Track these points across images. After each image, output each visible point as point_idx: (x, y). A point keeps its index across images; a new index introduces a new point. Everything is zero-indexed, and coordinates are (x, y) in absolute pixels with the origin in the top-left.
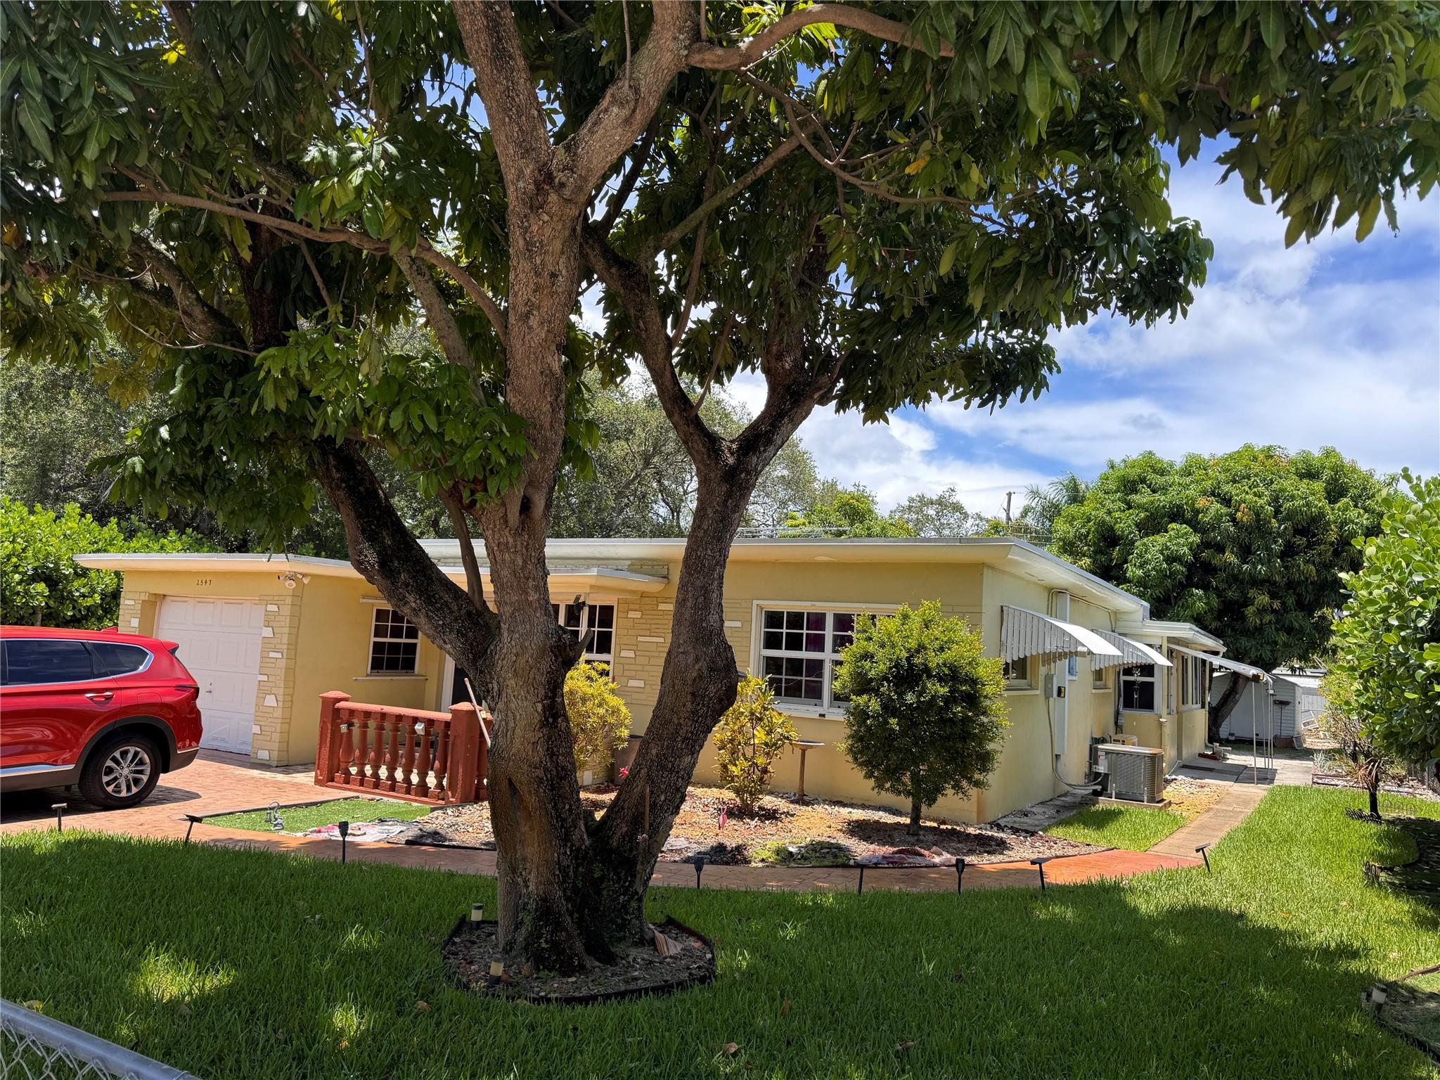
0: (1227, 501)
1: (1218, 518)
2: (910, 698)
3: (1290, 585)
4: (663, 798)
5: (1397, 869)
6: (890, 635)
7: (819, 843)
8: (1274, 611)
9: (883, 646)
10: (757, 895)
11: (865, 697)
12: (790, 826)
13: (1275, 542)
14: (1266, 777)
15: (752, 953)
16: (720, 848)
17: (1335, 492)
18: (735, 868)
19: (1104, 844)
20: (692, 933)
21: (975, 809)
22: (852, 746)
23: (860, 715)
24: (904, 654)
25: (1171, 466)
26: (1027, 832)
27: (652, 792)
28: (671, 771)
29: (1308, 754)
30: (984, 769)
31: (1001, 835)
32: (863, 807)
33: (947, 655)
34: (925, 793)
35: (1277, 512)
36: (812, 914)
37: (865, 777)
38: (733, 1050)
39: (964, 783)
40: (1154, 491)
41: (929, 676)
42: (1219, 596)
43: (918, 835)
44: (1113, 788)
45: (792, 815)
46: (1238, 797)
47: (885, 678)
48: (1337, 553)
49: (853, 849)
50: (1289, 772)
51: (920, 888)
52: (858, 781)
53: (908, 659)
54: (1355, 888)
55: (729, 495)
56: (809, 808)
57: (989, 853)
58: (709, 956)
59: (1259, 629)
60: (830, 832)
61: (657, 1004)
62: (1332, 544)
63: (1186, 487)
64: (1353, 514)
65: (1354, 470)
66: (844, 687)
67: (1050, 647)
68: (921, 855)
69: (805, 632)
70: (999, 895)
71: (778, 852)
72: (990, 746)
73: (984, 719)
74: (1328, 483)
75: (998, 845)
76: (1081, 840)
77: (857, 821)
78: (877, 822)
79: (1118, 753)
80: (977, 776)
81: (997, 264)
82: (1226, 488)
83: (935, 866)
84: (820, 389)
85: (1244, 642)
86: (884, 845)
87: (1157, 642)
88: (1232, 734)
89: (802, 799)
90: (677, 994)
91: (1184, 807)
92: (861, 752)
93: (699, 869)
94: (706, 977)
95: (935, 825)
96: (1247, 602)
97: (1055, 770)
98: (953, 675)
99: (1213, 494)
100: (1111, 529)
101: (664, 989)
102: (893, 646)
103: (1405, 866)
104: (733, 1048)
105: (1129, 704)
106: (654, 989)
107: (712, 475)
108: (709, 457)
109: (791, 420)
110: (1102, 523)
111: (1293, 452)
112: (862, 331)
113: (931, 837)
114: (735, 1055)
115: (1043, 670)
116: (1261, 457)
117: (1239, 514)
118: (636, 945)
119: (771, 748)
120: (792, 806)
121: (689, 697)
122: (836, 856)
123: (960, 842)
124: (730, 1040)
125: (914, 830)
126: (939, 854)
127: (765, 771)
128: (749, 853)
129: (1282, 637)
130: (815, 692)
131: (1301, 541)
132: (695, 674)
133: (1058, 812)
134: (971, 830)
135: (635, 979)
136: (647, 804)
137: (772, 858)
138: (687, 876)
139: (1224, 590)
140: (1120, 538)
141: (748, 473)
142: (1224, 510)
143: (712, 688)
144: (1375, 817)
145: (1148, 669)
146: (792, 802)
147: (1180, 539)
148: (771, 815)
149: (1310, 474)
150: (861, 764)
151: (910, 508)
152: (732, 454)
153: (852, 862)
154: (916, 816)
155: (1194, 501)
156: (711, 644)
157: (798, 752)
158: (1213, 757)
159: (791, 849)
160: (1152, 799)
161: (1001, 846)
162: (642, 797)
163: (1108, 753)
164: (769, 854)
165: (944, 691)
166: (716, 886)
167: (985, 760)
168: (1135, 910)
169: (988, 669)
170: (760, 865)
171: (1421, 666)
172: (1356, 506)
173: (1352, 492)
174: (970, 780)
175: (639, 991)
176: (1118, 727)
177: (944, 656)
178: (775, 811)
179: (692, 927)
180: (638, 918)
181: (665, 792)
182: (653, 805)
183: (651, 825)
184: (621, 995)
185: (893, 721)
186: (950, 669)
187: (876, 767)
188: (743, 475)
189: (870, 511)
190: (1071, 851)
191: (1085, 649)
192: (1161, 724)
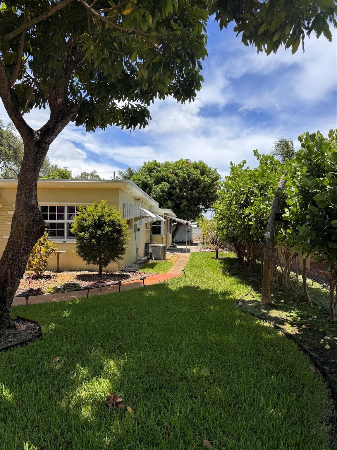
0: (176, 175)
1: (174, 180)
2: (99, 232)
3: (192, 199)
4: (15, 273)
5: (227, 270)
6: (91, 212)
7: (68, 284)
8: (188, 206)
9: (89, 215)
10: (51, 304)
11: (83, 233)
12: (56, 280)
13: (188, 187)
14: (188, 251)
15: (55, 324)
16: (31, 290)
17: (203, 173)
18: (39, 296)
19: (155, 273)
20: (29, 321)
21: (117, 266)
22: (78, 250)
23: (81, 239)
24: (97, 218)
25: (162, 165)
26: (133, 272)
27: (11, 271)
28: (19, 262)
29: (196, 244)
30: (122, 254)
31: (126, 273)
32: (80, 270)
33: (111, 218)
34: (104, 263)
35: (189, 178)
36: (72, 307)
37: (83, 260)
38: (58, 360)
39: (116, 259)
40: (157, 172)
41: (106, 225)
42: (174, 202)
43: (101, 277)
44: (153, 257)
45: (56, 276)
46: (183, 256)
47: (90, 225)
48: (203, 190)
49: (81, 284)
50: (193, 249)
51: (107, 293)
52: (81, 262)
53: (98, 219)
54: (221, 277)
55: (38, 152)
56: (62, 273)
57: (124, 279)
58: (38, 328)
59: (184, 211)
60: (71, 280)
61: (22, 349)
62: (202, 187)
63: (166, 171)
64: (207, 179)
65: (207, 167)
66: (75, 230)
67: (138, 215)
68: (104, 283)
69: (57, 213)
70: (132, 291)
71: (54, 288)
72: (124, 246)
73: (122, 238)
74: (201, 171)
75: (126, 276)
76: (149, 272)
77: (80, 275)
78: (86, 275)
79: (155, 246)
80: (120, 256)
81: (154, 61)
82: (177, 171)
83: (109, 285)
84: (73, 113)
85: (181, 214)
86: (91, 281)
87: (162, 215)
88: (176, 241)
89: (58, 271)
90: (30, 344)
91: (171, 260)
92: (82, 252)
93: (27, 298)
94: (40, 335)
95: (105, 273)
96: (181, 203)
97: (137, 253)
98: (113, 224)
99: (173, 173)
100: (146, 183)
101: (24, 343)
102: (93, 215)
103: (229, 269)
104: (58, 359)
105: (154, 233)
106: (20, 344)
107: (30, 143)
108: (29, 135)
109: (62, 124)
110: (143, 182)
111: (193, 161)
112: (92, 90)
113: (106, 277)
114: (59, 361)
115: (134, 223)
116: (185, 163)
117: (179, 179)
118: (7, 329)
119: (48, 254)
120: (55, 273)
121: (25, 233)
122: (75, 287)
123: (115, 277)
124: (56, 357)
125: (100, 275)
126: (109, 282)
127: (46, 262)
128: (43, 290)
129: (190, 213)
130: (61, 234)
131: (194, 186)
132: (27, 224)
133: (139, 265)
134: (117, 273)
135: (11, 341)
136: (9, 276)
137: (52, 291)
138: (22, 301)
139: (175, 200)
140: (148, 186)
141: (46, 144)
142: (176, 178)
143: (35, 229)
144: (217, 258)
145: (159, 222)
146: (54, 272)
147: (165, 186)
148: (49, 277)
149: (197, 168)
150: (82, 256)
151: (82, 176)
152: (38, 135)
153: (81, 288)
154: (101, 270)
155: (168, 175)
156: (33, 212)
157: (57, 255)
158: (174, 247)
159: (58, 287)
160: (164, 259)
161: (127, 277)
162: (7, 273)
163: (152, 247)
164: (51, 290)
165: (110, 229)
166: (34, 303)
167: (123, 251)
168: (171, 290)
169: (123, 222)
170: (49, 294)
171: (243, 214)
172: (207, 177)
173: (207, 173)
174: (118, 257)
175: (14, 346)
176: (151, 240)
177: (110, 218)
178: (50, 276)
179: (29, 319)
180: (8, 319)
181: (16, 270)
182: (12, 276)
183: (11, 283)
184: (6, 349)
185: (94, 240)
186: (112, 222)
187: (87, 256)
188: (43, 144)
189: (70, 176)
190: (147, 276)
191: (149, 215)
192: (163, 238)
